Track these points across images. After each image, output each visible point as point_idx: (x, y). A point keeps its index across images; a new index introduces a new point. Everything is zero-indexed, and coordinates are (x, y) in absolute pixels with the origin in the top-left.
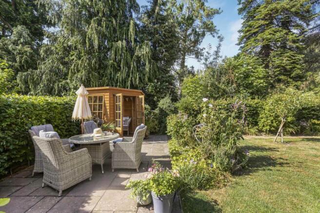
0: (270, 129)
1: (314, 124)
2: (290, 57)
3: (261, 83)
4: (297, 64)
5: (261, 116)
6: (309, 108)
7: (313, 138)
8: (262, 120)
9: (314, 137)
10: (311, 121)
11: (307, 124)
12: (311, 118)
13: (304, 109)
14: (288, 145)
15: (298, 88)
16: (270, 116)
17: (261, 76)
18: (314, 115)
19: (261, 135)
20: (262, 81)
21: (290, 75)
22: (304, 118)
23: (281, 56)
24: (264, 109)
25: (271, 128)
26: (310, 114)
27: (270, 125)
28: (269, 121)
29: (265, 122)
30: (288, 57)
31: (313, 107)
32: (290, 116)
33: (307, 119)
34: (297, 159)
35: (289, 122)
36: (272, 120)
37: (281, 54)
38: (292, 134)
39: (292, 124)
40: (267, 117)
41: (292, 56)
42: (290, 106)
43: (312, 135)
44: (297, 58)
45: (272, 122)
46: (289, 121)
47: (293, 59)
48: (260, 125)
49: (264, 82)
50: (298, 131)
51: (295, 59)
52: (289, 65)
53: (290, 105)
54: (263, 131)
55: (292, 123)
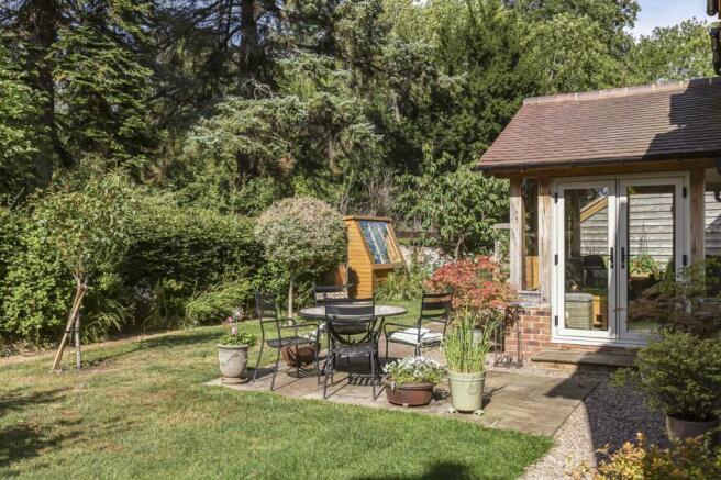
0: (44, 324)
1: (170, 293)
2: (115, 67)
3: (16, 142)
4: (137, 96)
5: (11, 276)
6: (157, 243)
7: (165, 339)
8: (18, 292)
9: (169, 333)
10: (161, 284)
11: (152, 295)
12: (163, 274)
13: (145, 245)
14: (95, 372)
15: (135, 176)
16: (46, 273)
17: (15, 112)
18: (169, 264)
19: (14, 352)
20: (20, 134)
21: (115, 128)
22: (147, 274)
23: (90, 55)
24: (25, 249)
25: (50, 318)
26: (158, 263)
27: (44, 310)
28: (41, 294)
29: (26, 296)
30: (108, 61)
31: (165, 239)
32: (108, 271)
33: (154, 277)
34: (102, 412)
35: (104, 293)
36: (53, 288)
37: (89, 46)
38: (113, 333)
39: (114, 296)
40: (35, 279)
41: (121, 62)
42: (99, 236)
43: (164, 329)
44: (134, 74)
45: (52, 298)
46: (104, 286)
47: (122, 76)
48: (9, 312)
49: (27, 137)
50: (128, 319)
51: (129, 78)
52: (115, 94)
53: (99, 230)
54: (21, 337)
55: (113, 293)
